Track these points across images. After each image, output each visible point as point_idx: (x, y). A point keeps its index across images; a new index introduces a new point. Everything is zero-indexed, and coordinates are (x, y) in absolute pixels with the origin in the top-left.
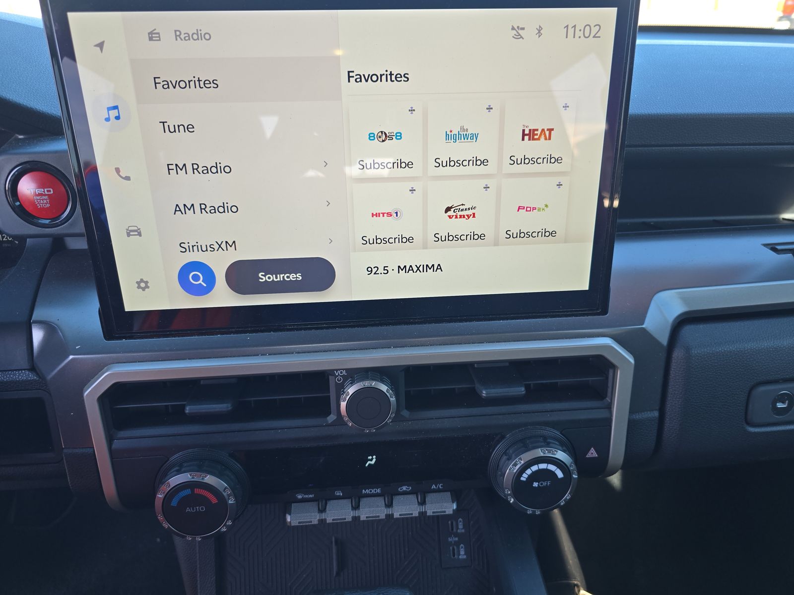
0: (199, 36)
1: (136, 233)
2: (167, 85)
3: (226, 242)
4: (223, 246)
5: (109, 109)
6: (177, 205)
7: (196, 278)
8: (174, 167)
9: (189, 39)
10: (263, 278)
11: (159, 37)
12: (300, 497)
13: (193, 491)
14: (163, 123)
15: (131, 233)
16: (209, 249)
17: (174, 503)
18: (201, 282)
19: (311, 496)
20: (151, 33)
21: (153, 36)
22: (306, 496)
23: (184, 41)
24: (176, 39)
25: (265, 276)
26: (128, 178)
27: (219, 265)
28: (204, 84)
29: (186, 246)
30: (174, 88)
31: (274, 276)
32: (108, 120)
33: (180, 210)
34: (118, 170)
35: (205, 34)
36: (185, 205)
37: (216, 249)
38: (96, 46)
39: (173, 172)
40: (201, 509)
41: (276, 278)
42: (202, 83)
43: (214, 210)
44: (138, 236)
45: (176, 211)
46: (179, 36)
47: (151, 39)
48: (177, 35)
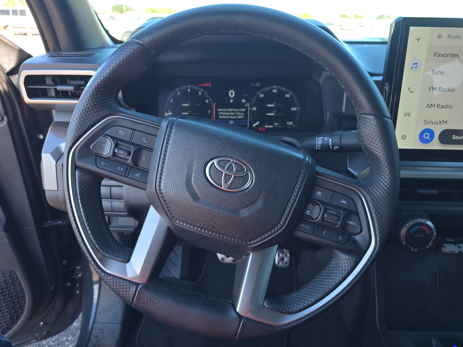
0: (458, 37)
1: (408, 115)
2: (439, 55)
3: (444, 121)
4: (442, 123)
5: (414, 64)
6: (428, 104)
7: (426, 136)
8: (432, 88)
9: (453, 38)
10: (454, 137)
11: (442, 37)
12: (448, 240)
13: (421, 227)
14: (433, 70)
15: (406, 115)
16: (436, 123)
17: (411, 232)
18: (428, 137)
19: (453, 240)
20: (439, 35)
21: (439, 37)
22: (451, 240)
23: (451, 39)
24: (448, 38)
25: (455, 137)
26: (412, 92)
27: (438, 130)
28: (454, 56)
29: (426, 122)
30: (442, 57)
31: (459, 137)
32: (412, 68)
33: (429, 106)
34: (409, 89)
35: (459, 37)
36: (431, 104)
37: (438, 123)
38: (417, 39)
39: (431, 90)
40: (422, 236)
41: (460, 138)
42: (453, 55)
43: (443, 107)
44: (408, 117)
45: (427, 106)
46: (449, 37)
47: (438, 38)
48: (449, 36)
